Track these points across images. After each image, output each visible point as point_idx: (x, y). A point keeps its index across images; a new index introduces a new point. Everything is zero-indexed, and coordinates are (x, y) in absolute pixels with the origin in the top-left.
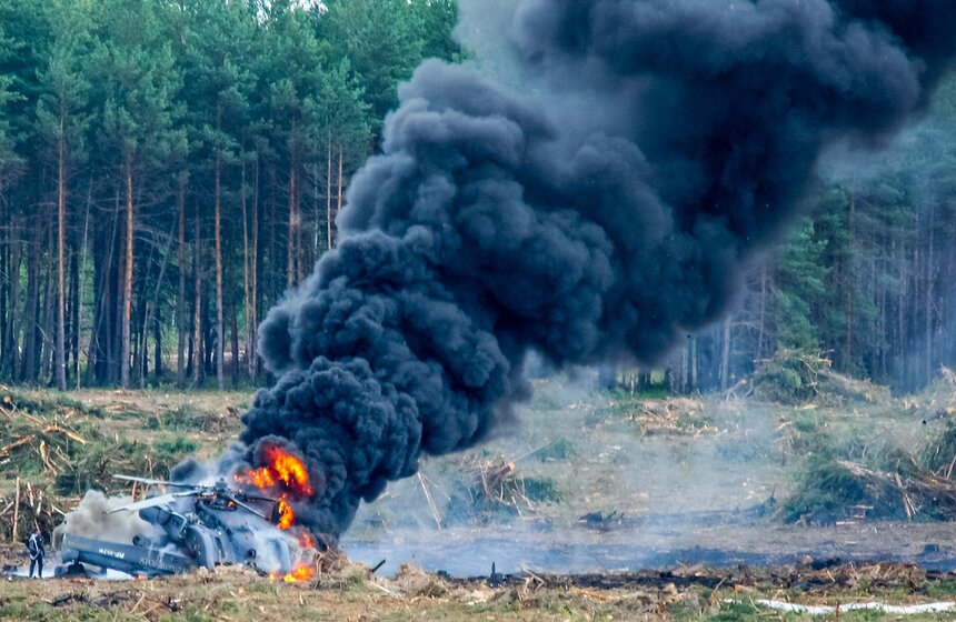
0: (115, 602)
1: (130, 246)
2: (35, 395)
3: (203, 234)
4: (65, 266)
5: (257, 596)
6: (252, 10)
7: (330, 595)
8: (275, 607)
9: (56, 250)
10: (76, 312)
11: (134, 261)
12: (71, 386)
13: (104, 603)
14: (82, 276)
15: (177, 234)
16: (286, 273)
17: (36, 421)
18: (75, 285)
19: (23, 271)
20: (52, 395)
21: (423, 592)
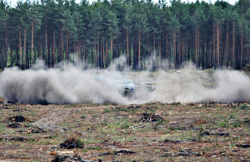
0: (138, 108)
1: (140, 47)
3: (152, 45)
4: (129, 51)
5: (162, 106)
6: (159, 7)
7: (175, 106)
8: (166, 108)
9: (127, 48)
10: (130, 59)
11: (140, 50)
12: (130, 71)
13: (136, 108)
14: (131, 52)
15: (147, 45)
16: (166, 51)
18: (130, 54)
21: (191, 105)
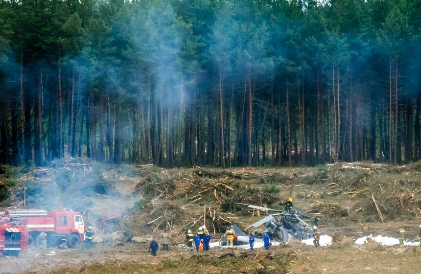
0: (246, 256)
1: (251, 107)
2: (212, 170)
3: (281, 101)
4: (224, 116)
5: (306, 252)
6: (300, 7)
7: (337, 251)
8: (314, 257)
9: (220, 111)
10: (229, 135)
11: (253, 113)
12: (227, 166)
13: (241, 257)
14: (231, 120)
15: (270, 101)
16: (317, 117)
17: (212, 181)
18: (228, 124)
19: (206, 119)
20: (220, 170)
21: (376, 249)
